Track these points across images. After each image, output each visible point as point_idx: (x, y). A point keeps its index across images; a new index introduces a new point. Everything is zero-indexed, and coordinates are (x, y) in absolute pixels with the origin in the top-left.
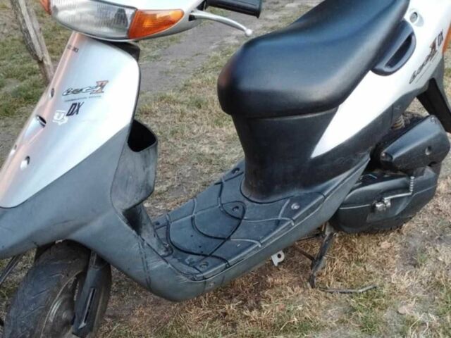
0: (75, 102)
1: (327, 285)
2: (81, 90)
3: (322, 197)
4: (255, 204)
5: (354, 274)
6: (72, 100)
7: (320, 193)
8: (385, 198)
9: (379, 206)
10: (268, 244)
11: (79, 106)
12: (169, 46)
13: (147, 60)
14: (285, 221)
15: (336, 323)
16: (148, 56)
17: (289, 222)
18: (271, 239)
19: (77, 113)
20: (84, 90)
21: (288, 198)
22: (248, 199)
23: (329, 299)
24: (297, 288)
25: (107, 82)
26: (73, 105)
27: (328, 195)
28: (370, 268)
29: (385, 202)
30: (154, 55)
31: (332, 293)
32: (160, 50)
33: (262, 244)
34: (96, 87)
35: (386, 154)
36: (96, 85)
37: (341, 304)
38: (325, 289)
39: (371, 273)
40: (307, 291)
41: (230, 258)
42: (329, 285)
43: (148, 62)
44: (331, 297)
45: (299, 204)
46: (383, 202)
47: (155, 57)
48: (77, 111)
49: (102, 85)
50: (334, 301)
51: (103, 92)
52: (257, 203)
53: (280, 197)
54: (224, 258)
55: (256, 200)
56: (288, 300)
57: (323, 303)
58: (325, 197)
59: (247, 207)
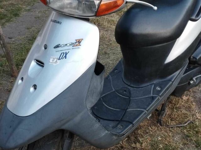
0: (63, 52)
1: (168, 124)
2: (66, 45)
3: (171, 82)
4: (135, 88)
5: (178, 116)
6: (61, 51)
7: (170, 80)
8: (194, 78)
9: (192, 82)
10: (150, 110)
11: (66, 54)
12: (34, 4)
13: (25, 12)
14: (156, 97)
15: (182, 145)
16: (25, 10)
17: (158, 98)
18: (151, 107)
19: (66, 58)
20: (68, 45)
21: (153, 84)
22: (129, 86)
23: (172, 131)
24: (153, 127)
25: (82, 39)
26: (62, 53)
27: (174, 81)
28: (184, 111)
29: (194, 80)
30: (27, 9)
31: (172, 128)
32: (30, 6)
33: (147, 111)
34: (76, 43)
35: (193, 57)
36: (75, 41)
37: (179, 134)
38: (167, 126)
39: (186, 114)
40: (159, 128)
41: (133, 121)
42: (168, 123)
43: (26, 12)
44: (173, 131)
45: (160, 87)
46: (193, 80)
47: (29, 10)
48: (66, 57)
49: (79, 42)
50: (175, 132)
51: (80, 45)
52: (136, 88)
53: (148, 84)
54: (130, 121)
55: (135, 86)
56: (152, 135)
57: (170, 134)
58: (173, 82)
59: (131, 90)
